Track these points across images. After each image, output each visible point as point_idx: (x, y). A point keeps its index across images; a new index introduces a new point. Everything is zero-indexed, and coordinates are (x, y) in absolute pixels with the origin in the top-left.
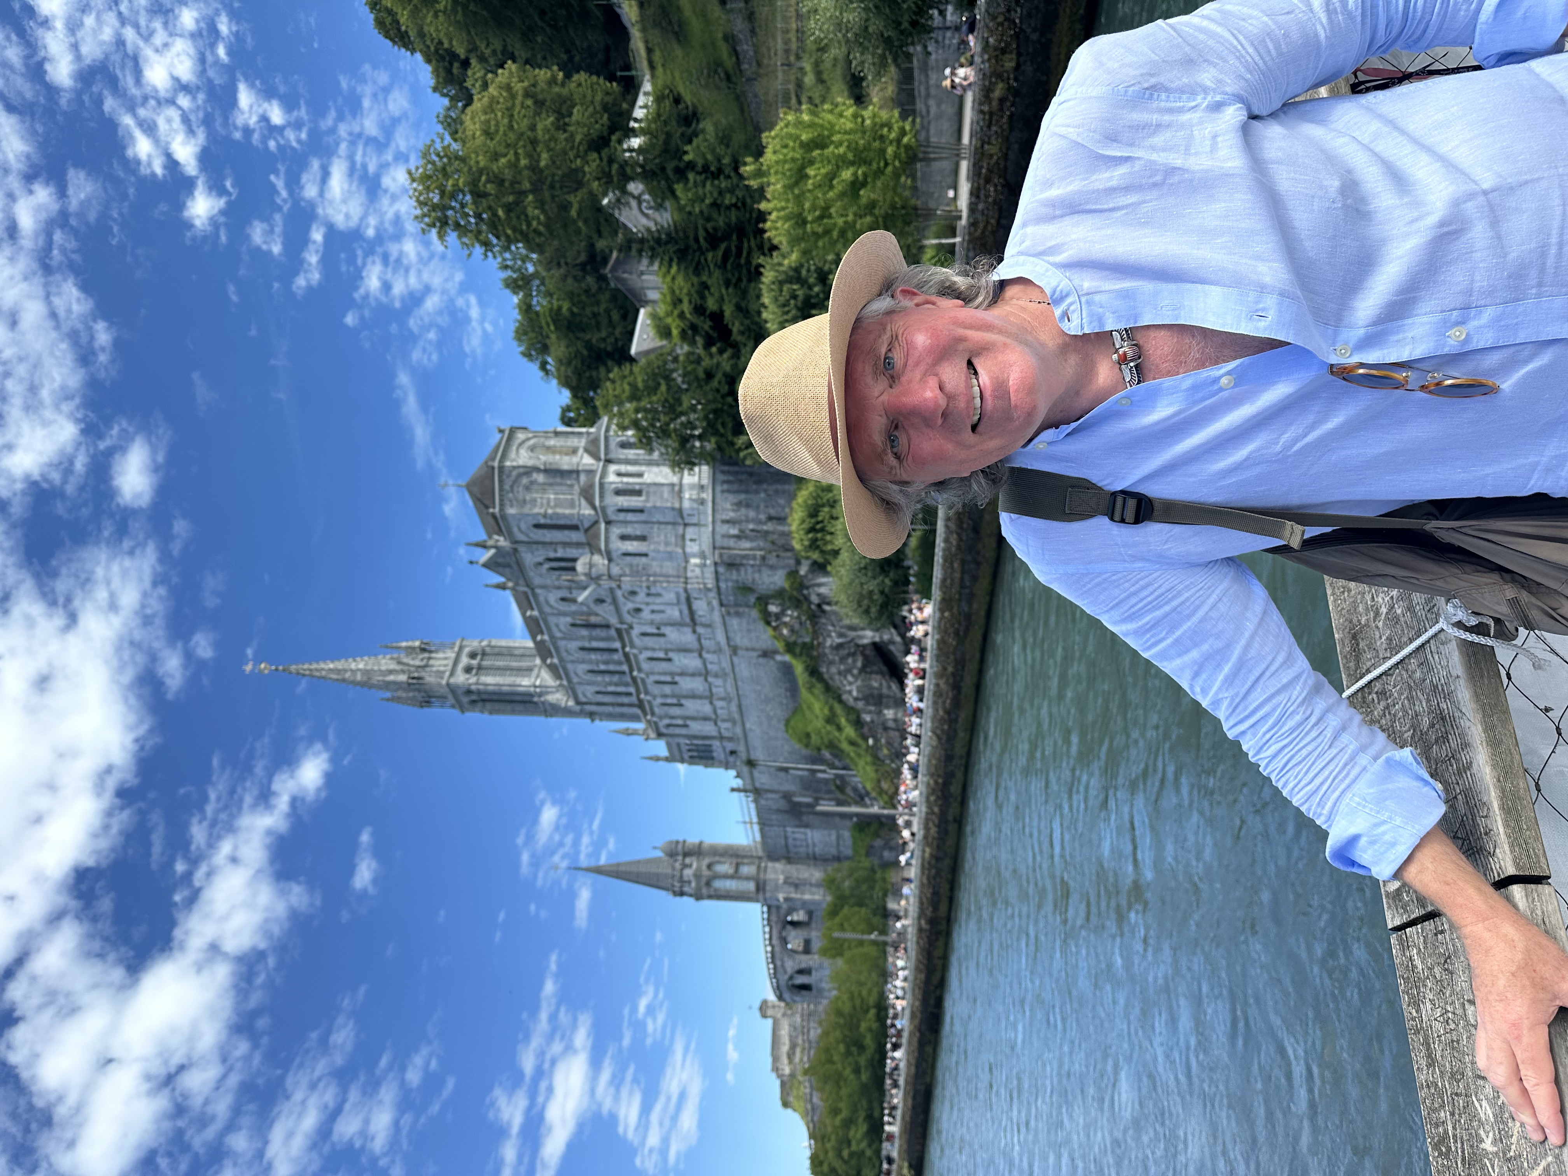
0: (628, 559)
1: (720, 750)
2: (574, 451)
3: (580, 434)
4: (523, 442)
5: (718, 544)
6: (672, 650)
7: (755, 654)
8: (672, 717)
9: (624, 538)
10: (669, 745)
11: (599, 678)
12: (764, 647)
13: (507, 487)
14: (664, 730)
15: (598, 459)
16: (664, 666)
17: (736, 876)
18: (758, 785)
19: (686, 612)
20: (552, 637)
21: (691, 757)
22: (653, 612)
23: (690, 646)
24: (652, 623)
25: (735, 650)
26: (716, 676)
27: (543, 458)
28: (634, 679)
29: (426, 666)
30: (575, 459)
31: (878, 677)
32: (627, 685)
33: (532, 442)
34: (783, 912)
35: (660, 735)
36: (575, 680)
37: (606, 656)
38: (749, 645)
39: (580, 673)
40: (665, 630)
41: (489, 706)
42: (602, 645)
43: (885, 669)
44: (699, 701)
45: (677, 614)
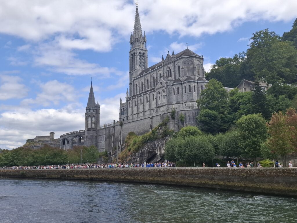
0: (173, 90)
1: (124, 117)
2: (199, 75)
3: (204, 75)
4: (200, 62)
5: (179, 112)
6: (150, 103)
7: (151, 123)
8: (132, 104)
9: (178, 88)
10: (125, 103)
11: (140, 85)
12: (153, 126)
13: (188, 59)
14: (128, 102)
15: (198, 80)
16: (145, 101)
17: (92, 123)
18: (116, 127)
19: (160, 105)
20: (150, 73)
21: (122, 109)
22: (160, 97)
23: (151, 107)
24: (157, 97)
25: (152, 118)
26: (144, 114)
27: (196, 67)
28: (141, 93)
29: (140, 43)
30: (197, 75)
31: (147, 156)
32: (139, 92)
33: (200, 64)
34: (83, 136)
35: (127, 101)
36: (140, 79)
37: (146, 86)
38: (153, 122)
39: (142, 80)
40: (155, 101)
41: (131, 58)
42: (149, 85)
43: (150, 157)
44: (137, 110)
45: (160, 103)
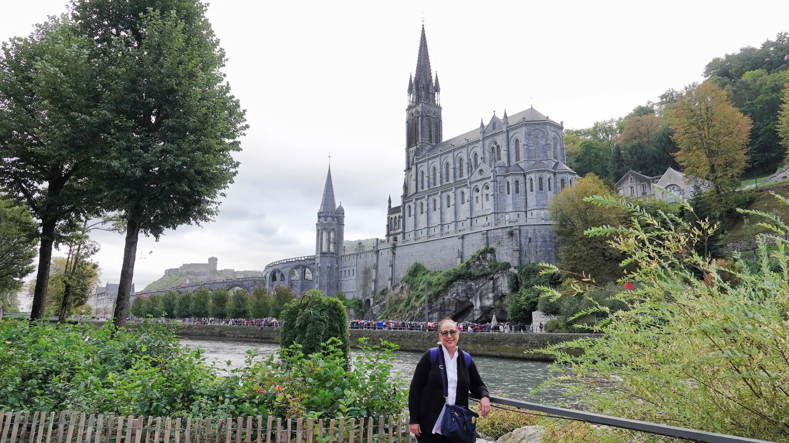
0: (506, 185)
1: (397, 232)
2: (556, 158)
4: (558, 134)
5: (522, 227)
6: (455, 207)
7: (460, 248)
8: (415, 209)
9: (517, 182)
10: (399, 207)
11: (431, 173)
12: (464, 253)
13: (537, 127)
14: (407, 205)
15: (554, 168)
16: (445, 204)
17: (329, 242)
18: (380, 252)
19: (479, 214)
21: (392, 218)
22: (477, 198)
23: (458, 216)
25: (463, 237)
26: (442, 229)
27: (552, 143)
30: (552, 158)
31: (454, 309)
32: (429, 186)
34: (312, 266)
35: (404, 203)
36: (430, 162)
37: (444, 176)
38: (465, 245)
39: (434, 164)
40: (467, 204)
41: (411, 121)
42: (451, 174)
43: (458, 312)
44: (426, 221)
45: (477, 210)
